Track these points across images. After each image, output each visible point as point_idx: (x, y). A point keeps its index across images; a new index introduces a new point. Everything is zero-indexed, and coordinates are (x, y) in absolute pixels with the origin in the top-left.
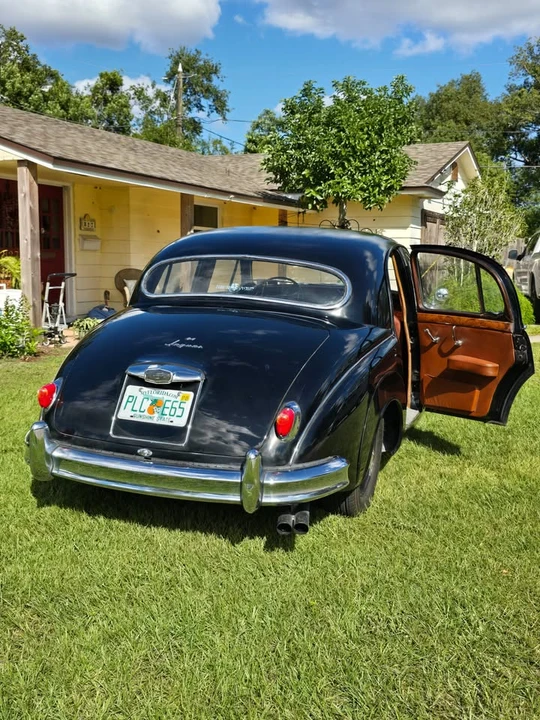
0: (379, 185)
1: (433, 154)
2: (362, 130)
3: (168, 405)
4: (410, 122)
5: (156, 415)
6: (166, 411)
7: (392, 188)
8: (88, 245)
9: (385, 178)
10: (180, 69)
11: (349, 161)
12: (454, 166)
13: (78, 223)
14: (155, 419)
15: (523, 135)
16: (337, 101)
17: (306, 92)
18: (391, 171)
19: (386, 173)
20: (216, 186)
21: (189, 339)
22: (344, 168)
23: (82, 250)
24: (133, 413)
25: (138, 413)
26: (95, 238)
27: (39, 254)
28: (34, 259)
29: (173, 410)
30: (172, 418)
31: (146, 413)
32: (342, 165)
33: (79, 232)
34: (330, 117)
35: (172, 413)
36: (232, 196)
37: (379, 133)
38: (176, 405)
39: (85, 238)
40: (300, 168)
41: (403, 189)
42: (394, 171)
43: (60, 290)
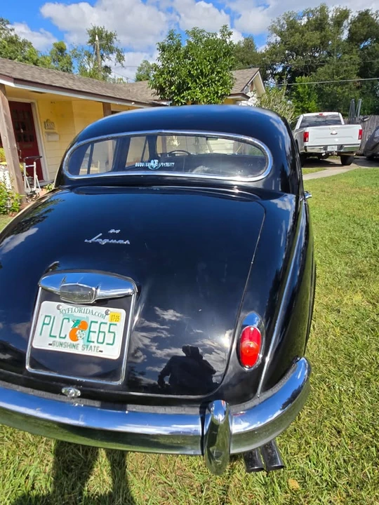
0: (217, 93)
1: (241, 76)
2: (206, 59)
3: (95, 327)
4: (231, 55)
5: (81, 342)
6: (93, 337)
7: (225, 94)
8: (51, 138)
9: (221, 88)
10: (97, 38)
11: (199, 79)
12: (252, 83)
13: (43, 124)
14: (80, 347)
15: (275, 69)
16: (189, 42)
17: (171, 36)
18: (224, 84)
19: (221, 85)
20: (123, 97)
21: (112, 231)
22: (197, 83)
23: (48, 141)
24: (51, 340)
25: (58, 339)
26: (55, 133)
27: (15, 145)
28: (12, 149)
29: (101, 335)
30: (102, 347)
31: (68, 340)
32: (196, 81)
33: (44, 129)
34: (186, 52)
35: (101, 340)
36: (133, 103)
37: (215, 61)
38: (105, 328)
39: (48, 134)
40: (171, 85)
41: (230, 95)
42: (226, 84)
43: (33, 167)
